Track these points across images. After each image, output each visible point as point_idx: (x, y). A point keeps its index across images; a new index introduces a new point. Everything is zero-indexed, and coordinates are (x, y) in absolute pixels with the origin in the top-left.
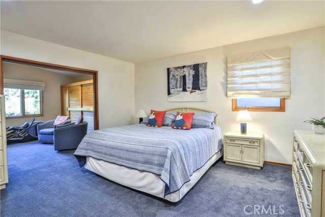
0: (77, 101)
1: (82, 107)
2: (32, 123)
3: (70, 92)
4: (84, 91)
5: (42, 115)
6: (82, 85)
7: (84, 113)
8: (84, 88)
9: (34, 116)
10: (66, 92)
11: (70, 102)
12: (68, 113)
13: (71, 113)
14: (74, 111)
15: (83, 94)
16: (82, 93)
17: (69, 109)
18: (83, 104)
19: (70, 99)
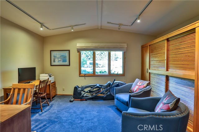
0: (160, 61)
1: (167, 70)
2: (113, 83)
3: (151, 51)
4: (171, 47)
5: (123, 75)
6: (168, 40)
7: (170, 78)
8: (171, 43)
9: (118, 75)
10: (146, 52)
11: (151, 63)
12: (148, 75)
13: (151, 75)
14: (155, 74)
15: (170, 52)
16: (168, 50)
17: (149, 71)
18: (170, 65)
19: (151, 59)
